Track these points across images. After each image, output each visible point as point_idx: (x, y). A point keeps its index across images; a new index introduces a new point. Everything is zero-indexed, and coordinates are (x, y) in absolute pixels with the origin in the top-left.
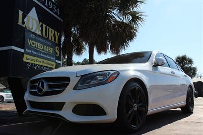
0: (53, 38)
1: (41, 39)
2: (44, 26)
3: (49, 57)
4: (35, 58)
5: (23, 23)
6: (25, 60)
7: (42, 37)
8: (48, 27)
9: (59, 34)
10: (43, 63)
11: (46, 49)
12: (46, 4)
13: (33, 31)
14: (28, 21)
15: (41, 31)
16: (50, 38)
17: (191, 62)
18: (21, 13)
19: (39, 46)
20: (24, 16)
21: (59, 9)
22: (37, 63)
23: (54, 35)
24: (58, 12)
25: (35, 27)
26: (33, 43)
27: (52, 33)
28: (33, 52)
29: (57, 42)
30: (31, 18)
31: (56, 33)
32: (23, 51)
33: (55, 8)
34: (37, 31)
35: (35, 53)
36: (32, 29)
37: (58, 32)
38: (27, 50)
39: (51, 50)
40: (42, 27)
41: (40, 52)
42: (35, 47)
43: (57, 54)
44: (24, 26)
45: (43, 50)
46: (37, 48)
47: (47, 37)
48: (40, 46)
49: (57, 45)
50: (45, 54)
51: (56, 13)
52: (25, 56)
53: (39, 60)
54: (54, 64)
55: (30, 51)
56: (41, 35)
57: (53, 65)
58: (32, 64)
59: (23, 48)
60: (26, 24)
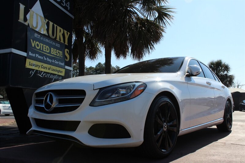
0: (62, 39)
1: (47, 40)
2: (51, 24)
3: (57, 63)
4: (40, 64)
5: (25, 19)
6: (28, 66)
7: (48, 37)
8: (55, 25)
9: (69, 33)
10: (49, 69)
11: (54, 52)
13: (37, 30)
14: (32, 17)
15: (48, 30)
16: (58, 39)
17: (227, 68)
18: (22, 7)
19: (44, 48)
20: (26, 12)
21: (69, 3)
22: (42, 70)
23: (63, 35)
24: (68, 7)
25: (40, 24)
26: (38, 45)
27: (60, 32)
28: (37, 55)
29: (66, 43)
30: (34, 14)
31: (66, 32)
32: (24, 54)
33: (64, 1)
34: (42, 30)
35: (40, 57)
36: (36, 27)
37: (68, 31)
38: (30, 54)
39: (59, 53)
40: (48, 24)
41: (47, 56)
42: (40, 49)
43: (67, 58)
44: (26, 24)
45: (50, 53)
46: (42, 51)
47: (54, 38)
48: (46, 48)
49: (66, 47)
50: (52, 58)
51: (65, 8)
52: (28, 61)
53: (45, 65)
54: (64, 70)
55: (34, 55)
56: (47, 34)
57: (61, 72)
58: (37, 71)
59: (26, 51)
60: (28, 21)
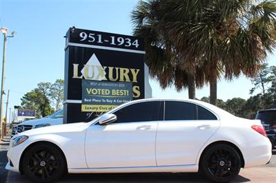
0: (127, 77)
1: (106, 84)
2: (111, 69)
3: (120, 101)
4: (98, 106)
7: (108, 81)
8: (117, 69)
9: (138, 70)
10: (110, 108)
11: (116, 92)
12: (113, 43)
13: (93, 79)
19: (103, 92)
21: (137, 41)
22: (101, 111)
23: (130, 75)
24: (136, 44)
26: (95, 91)
27: (124, 73)
28: (94, 100)
29: (135, 80)
30: (90, 67)
31: (133, 71)
32: (80, 102)
33: (129, 42)
34: (100, 77)
35: (97, 101)
36: (93, 77)
37: (136, 68)
38: (85, 100)
41: (105, 99)
42: (97, 94)
43: (136, 94)
44: (81, 77)
45: (111, 94)
46: (101, 94)
48: (105, 92)
50: (113, 99)
52: (83, 106)
53: (104, 106)
55: (90, 100)
56: (106, 79)
58: (95, 112)
60: (83, 75)
